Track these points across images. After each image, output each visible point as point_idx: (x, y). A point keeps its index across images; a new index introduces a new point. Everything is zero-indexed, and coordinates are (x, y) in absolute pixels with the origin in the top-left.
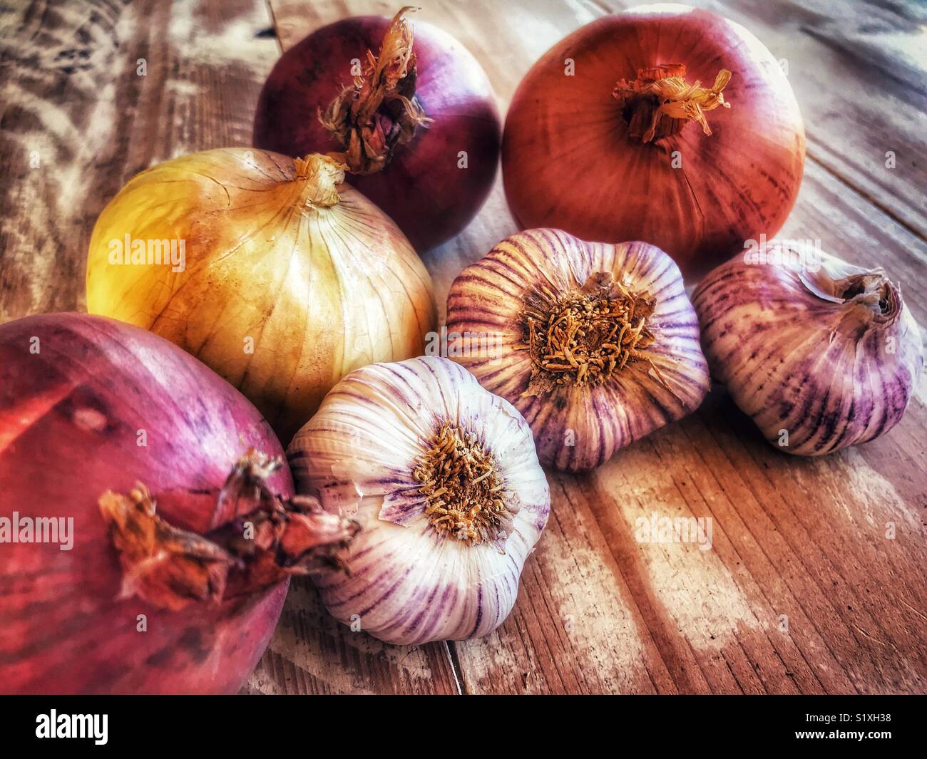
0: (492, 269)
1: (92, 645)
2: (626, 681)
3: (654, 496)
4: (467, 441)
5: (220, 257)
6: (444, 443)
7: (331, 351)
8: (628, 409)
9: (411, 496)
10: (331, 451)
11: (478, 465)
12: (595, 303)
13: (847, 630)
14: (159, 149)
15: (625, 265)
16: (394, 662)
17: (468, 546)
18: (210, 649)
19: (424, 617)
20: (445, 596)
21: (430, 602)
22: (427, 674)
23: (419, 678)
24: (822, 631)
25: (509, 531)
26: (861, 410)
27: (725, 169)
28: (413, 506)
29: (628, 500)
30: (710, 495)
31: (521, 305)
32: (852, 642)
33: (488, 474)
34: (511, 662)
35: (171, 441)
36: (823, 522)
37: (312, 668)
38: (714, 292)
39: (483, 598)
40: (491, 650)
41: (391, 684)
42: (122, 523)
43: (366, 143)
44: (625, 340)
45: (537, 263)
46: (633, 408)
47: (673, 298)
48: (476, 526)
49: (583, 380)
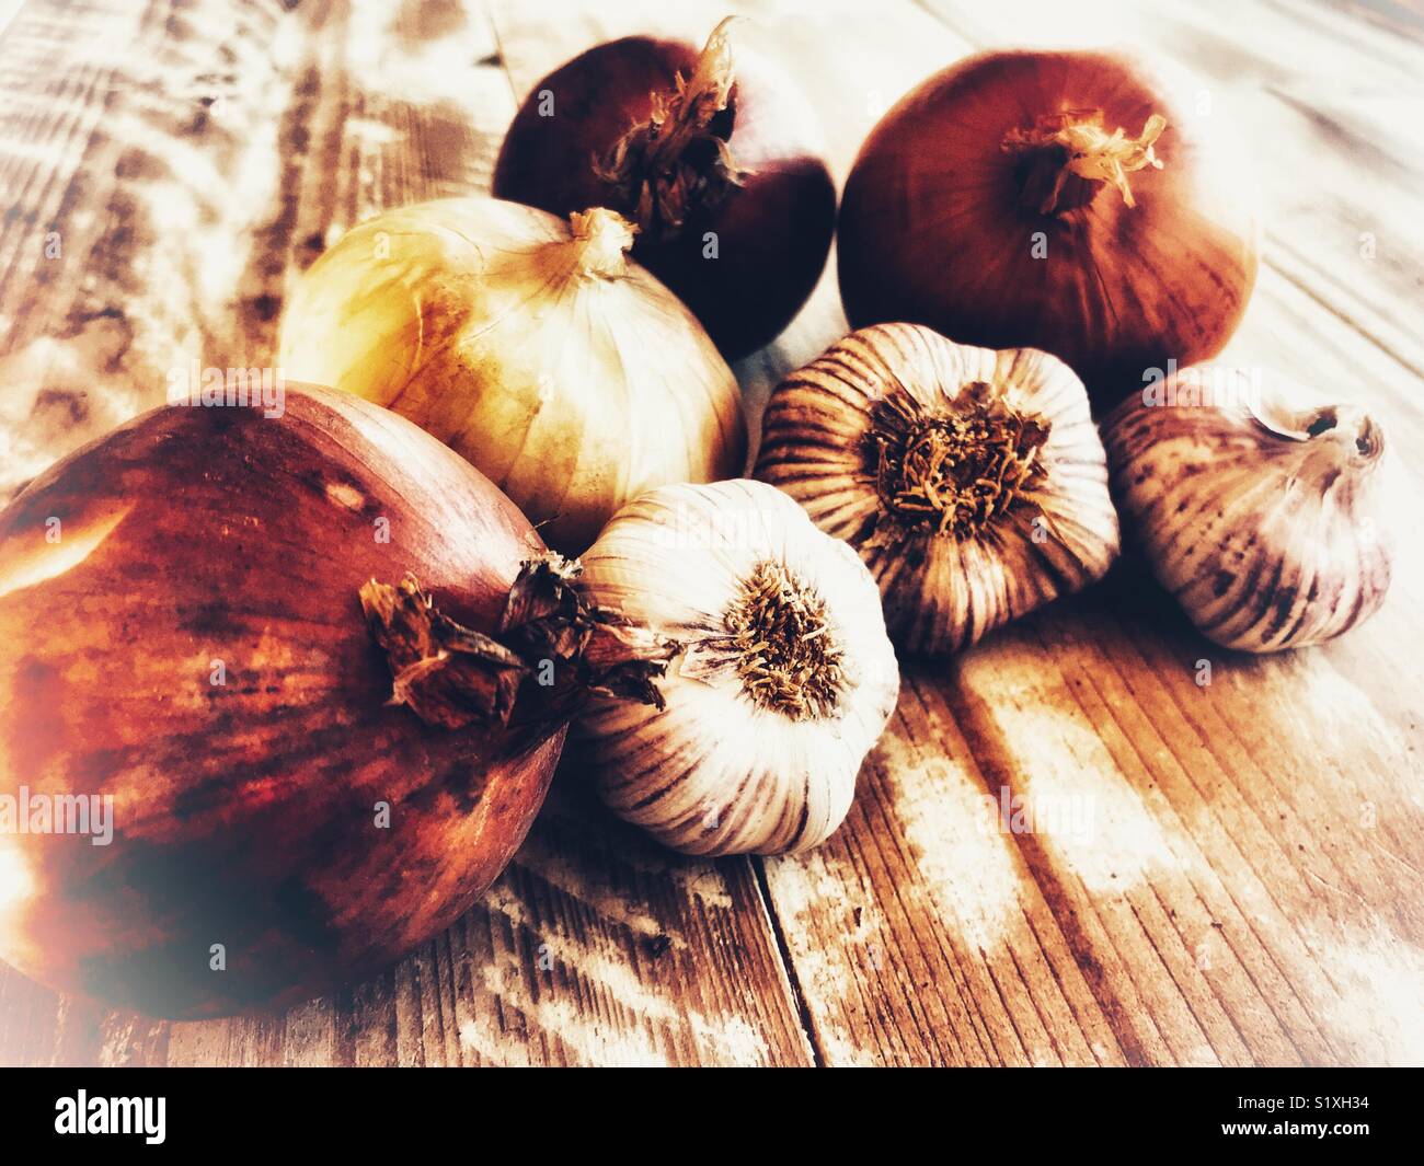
0: (829, 372)
1: (347, 766)
2: (995, 924)
3: (1036, 697)
4: (795, 586)
5: (473, 334)
6: (766, 585)
7: (613, 468)
8: (1008, 571)
9: (721, 649)
10: (621, 584)
11: (809, 618)
12: (969, 424)
13: (1297, 875)
14: (340, 213)
15: (1010, 376)
16: (683, 885)
17: (794, 720)
18: (479, 798)
19: (732, 810)
20: (761, 785)
21: (741, 790)
22: (726, 902)
23: (716, 906)
24: (1262, 874)
25: (847, 709)
26: (1328, 588)
27: (1151, 258)
28: (724, 662)
29: (1001, 701)
30: (1115, 699)
31: (868, 420)
32: (1304, 890)
33: (821, 631)
34: (840, 893)
35: (442, 533)
36: (1269, 739)
37: (571, 888)
38: (1130, 425)
39: (810, 791)
40: (813, 877)
41: (678, 912)
42: (388, 620)
43: (661, 201)
44: (1008, 476)
45: (892, 366)
46: (1014, 571)
47: (1074, 424)
48: (804, 695)
49: (947, 527)
